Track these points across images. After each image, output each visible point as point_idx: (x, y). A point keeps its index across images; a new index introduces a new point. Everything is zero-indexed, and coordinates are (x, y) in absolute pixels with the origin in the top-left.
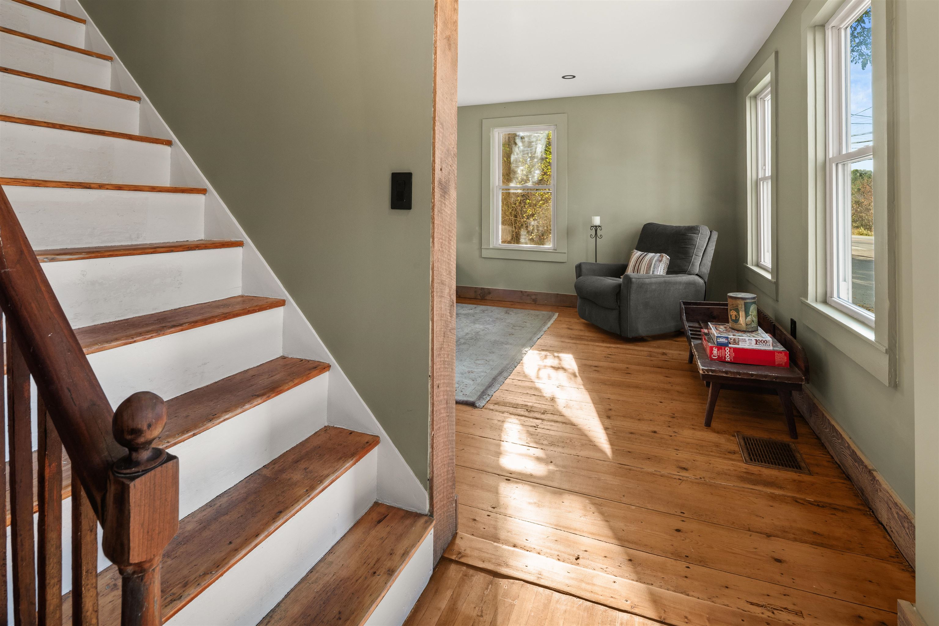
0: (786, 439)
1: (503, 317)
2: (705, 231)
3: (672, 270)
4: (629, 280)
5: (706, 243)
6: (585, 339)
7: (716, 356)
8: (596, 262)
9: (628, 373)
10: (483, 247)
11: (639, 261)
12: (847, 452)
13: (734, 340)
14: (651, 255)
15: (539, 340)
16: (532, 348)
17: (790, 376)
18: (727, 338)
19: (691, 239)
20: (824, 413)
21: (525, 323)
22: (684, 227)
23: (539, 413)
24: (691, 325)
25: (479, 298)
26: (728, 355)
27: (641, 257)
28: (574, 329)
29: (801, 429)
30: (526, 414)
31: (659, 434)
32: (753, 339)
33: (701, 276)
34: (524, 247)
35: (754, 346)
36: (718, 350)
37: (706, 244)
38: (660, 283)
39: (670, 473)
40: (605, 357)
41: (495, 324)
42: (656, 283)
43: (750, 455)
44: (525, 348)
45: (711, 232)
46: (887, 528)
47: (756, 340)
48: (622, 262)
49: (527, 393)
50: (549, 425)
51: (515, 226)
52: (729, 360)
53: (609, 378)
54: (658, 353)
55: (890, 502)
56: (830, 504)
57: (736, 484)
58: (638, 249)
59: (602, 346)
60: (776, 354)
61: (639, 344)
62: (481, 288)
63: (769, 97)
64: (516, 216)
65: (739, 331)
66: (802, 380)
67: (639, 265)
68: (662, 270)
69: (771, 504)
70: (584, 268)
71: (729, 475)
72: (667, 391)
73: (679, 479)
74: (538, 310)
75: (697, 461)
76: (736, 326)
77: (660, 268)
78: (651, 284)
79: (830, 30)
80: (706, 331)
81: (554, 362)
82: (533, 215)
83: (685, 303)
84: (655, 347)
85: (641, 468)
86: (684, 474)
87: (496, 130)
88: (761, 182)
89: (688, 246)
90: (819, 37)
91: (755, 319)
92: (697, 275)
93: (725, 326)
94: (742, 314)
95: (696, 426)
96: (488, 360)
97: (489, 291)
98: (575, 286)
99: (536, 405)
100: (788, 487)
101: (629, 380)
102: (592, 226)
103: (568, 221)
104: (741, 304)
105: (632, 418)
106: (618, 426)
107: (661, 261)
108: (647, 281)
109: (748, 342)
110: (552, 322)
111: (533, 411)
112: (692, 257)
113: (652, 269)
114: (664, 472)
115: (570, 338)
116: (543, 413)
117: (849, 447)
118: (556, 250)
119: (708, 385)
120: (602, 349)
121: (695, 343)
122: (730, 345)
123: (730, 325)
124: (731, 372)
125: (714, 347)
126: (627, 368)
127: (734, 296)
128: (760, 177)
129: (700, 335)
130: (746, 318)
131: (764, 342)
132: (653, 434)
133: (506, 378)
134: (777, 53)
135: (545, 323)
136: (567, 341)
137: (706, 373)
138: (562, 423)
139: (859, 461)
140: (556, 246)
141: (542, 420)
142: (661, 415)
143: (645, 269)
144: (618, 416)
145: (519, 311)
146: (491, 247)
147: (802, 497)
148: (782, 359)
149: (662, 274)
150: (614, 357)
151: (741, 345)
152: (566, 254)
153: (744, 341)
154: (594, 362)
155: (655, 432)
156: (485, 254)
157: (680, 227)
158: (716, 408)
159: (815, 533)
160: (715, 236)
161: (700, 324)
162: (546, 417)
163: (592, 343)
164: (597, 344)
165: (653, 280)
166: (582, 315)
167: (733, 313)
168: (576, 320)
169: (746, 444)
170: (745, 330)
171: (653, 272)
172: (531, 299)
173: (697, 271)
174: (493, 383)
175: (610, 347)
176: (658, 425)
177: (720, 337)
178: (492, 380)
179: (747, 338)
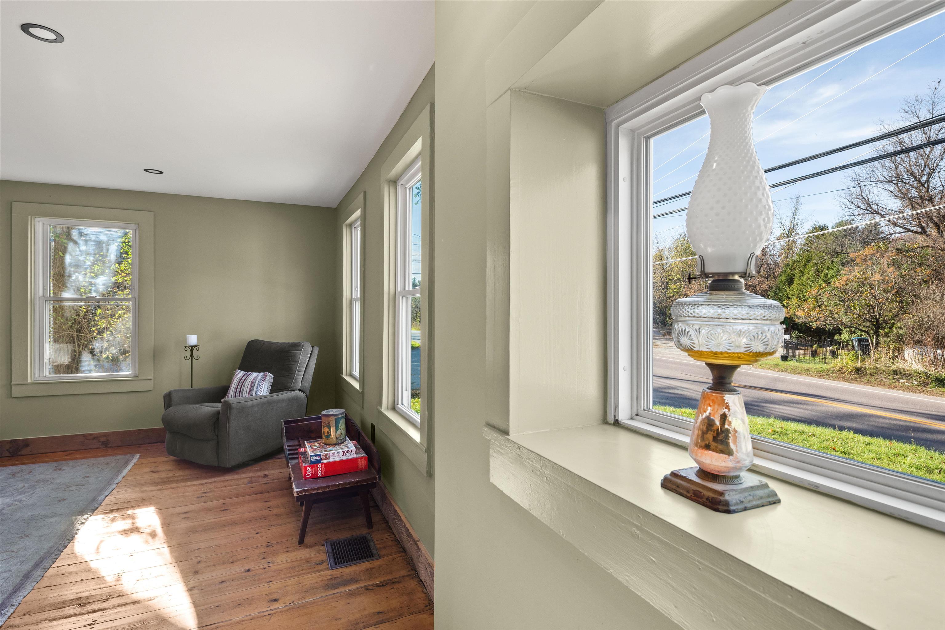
0: (364, 531)
1: (49, 476)
2: (307, 347)
3: (275, 388)
4: (228, 406)
5: (308, 358)
6: (174, 481)
7: (309, 475)
8: (192, 387)
9: (224, 510)
10: (13, 383)
11: (242, 382)
12: (404, 530)
13: (326, 455)
14: (254, 374)
15: (107, 498)
16: (97, 511)
17: (369, 477)
18: (319, 455)
19: (294, 356)
20: (391, 500)
21: (86, 479)
22: (288, 343)
23: (100, 602)
24: (291, 443)
25: (7, 454)
26: (320, 471)
27: (244, 378)
28: (160, 471)
29: (376, 518)
30: (79, 610)
31: (253, 571)
32: (341, 451)
33: (304, 391)
34: (87, 377)
35: (342, 458)
36: (311, 469)
37: (308, 360)
38: (262, 404)
39: (261, 612)
40: (198, 497)
41: (35, 490)
42: (258, 405)
43: (335, 560)
44: (84, 515)
45: (313, 347)
46: (425, 583)
47: (343, 451)
48: (223, 383)
49: (83, 580)
50: (113, 613)
51: (78, 345)
52: (321, 475)
53: (201, 523)
54: (258, 477)
55: (426, 564)
56: (391, 580)
57: (321, 595)
58: (241, 368)
59: (196, 485)
60: (359, 460)
61: (240, 471)
62: (12, 441)
63: (359, 229)
64: (78, 331)
65: (330, 445)
66: (375, 478)
67: (242, 386)
68: (266, 389)
69: (348, 601)
70: (174, 397)
71: (316, 588)
72: (265, 518)
73: (269, 614)
74: (109, 455)
75: (288, 586)
76: (328, 441)
77: (263, 387)
78: (253, 406)
79: (400, 187)
80: (302, 450)
81: (126, 524)
82: (107, 328)
83: (286, 422)
84: (257, 471)
85: (230, 620)
86: (276, 605)
87: (38, 219)
88: (354, 302)
89: (291, 363)
90: (392, 190)
91: (344, 432)
92: (299, 390)
93: (319, 442)
94: (333, 429)
95: (290, 547)
96: (16, 550)
97: (26, 443)
98: (163, 420)
99: (93, 593)
100: (363, 578)
101: (225, 518)
102: (186, 347)
103: (155, 341)
104: (332, 419)
105: (224, 563)
106: (207, 579)
107: (264, 380)
108: (249, 404)
109: (336, 455)
110: (129, 467)
111: (90, 603)
112: (295, 373)
113: (255, 390)
114: (254, 614)
115: (155, 484)
116: (106, 600)
117: (405, 526)
118: (138, 377)
119: (302, 504)
120: (195, 488)
121: (292, 464)
122: (322, 462)
123: (322, 440)
124: (321, 488)
125: (308, 466)
126: (224, 504)
127: (327, 414)
128: (353, 297)
129: (297, 454)
130: (336, 433)
131: (349, 452)
132: (246, 574)
133: (47, 570)
134: (365, 193)
135: (119, 472)
136: (150, 488)
137: (300, 494)
138: (132, 604)
139: (410, 535)
140: (137, 372)
141: (103, 610)
142: (256, 548)
143: (248, 390)
144: (208, 566)
145: (79, 462)
146: (29, 381)
147: (371, 583)
148: (362, 464)
149: (265, 394)
150: (209, 494)
151: (332, 459)
152: (152, 381)
153: (334, 454)
154: (183, 507)
155: (248, 570)
156: (16, 391)
157: (284, 343)
158: (310, 521)
159: (378, 613)
160: (316, 351)
161: (299, 442)
162: (109, 604)
163: (183, 484)
164: (190, 483)
165: (255, 402)
166: (171, 453)
167: (325, 430)
168: (164, 459)
169: (333, 550)
170: (335, 443)
171: (256, 392)
172: (100, 442)
173: (299, 386)
174: (23, 584)
175: (205, 483)
176: (253, 561)
177: (313, 456)
178: (21, 580)
179: (336, 452)
